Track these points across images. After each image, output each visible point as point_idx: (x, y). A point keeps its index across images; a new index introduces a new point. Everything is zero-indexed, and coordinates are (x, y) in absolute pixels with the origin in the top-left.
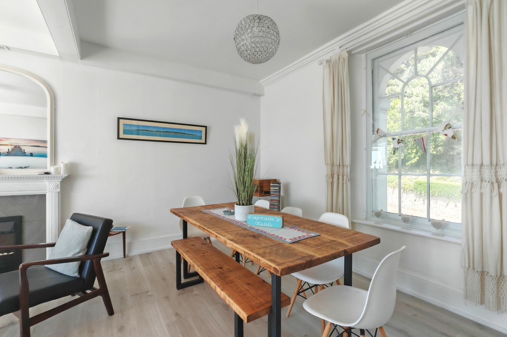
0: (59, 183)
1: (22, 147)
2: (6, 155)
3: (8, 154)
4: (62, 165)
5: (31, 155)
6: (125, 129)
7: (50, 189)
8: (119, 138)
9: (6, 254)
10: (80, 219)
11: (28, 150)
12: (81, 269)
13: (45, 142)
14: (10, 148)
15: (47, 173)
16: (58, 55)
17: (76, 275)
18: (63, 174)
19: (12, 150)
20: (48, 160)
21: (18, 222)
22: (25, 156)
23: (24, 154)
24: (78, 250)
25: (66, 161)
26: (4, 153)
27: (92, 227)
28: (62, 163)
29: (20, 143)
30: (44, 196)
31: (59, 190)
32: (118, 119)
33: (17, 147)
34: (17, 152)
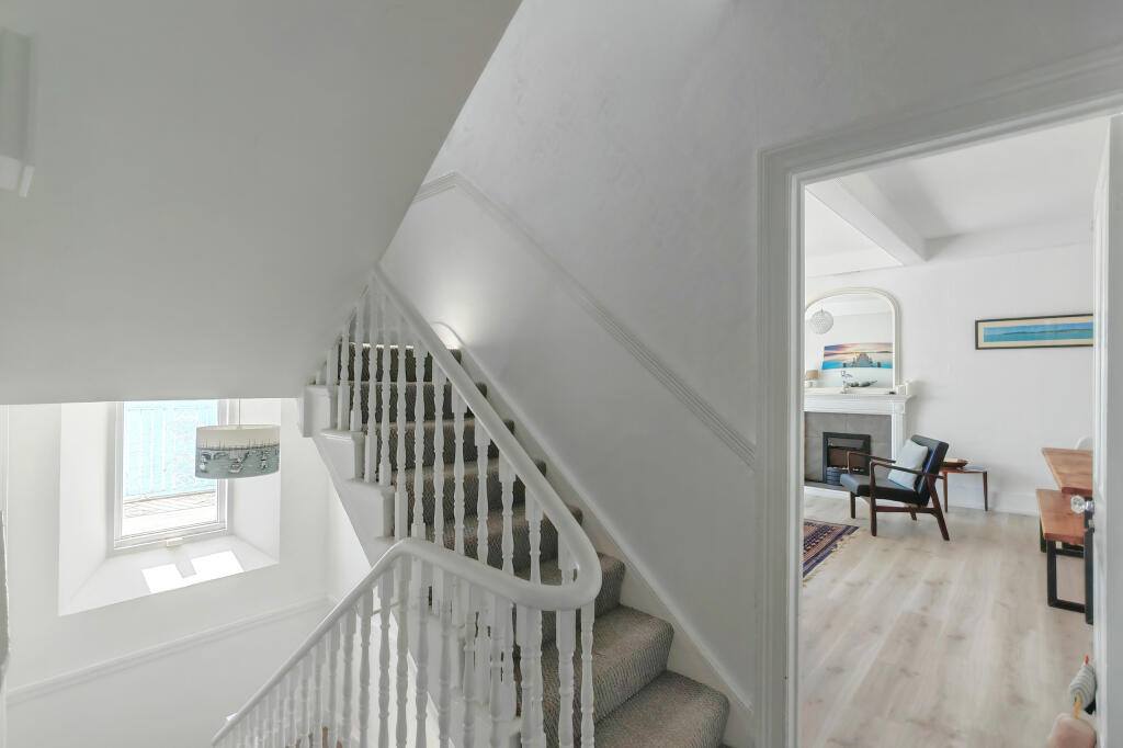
0: (904, 404)
1: (868, 354)
2: (852, 367)
3: (854, 365)
4: (906, 384)
5: (879, 365)
6: (987, 334)
7: (895, 409)
8: (977, 348)
10: (918, 441)
11: (875, 358)
12: (917, 483)
14: (856, 356)
15: (893, 393)
18: (908, 394)
19: (858, 359)
21: (867, 440)
22: (873, 366)
23: (870, 364)
24: (914, 465)
25: (912, 379)
26: (849, 364)
27: (927, 447)
28: (908, 381)
29: (866, 349)
30: (890, 416)
31: (904, 412)
32: (977, 322)
33: (863, 355)
34: (863, 361)
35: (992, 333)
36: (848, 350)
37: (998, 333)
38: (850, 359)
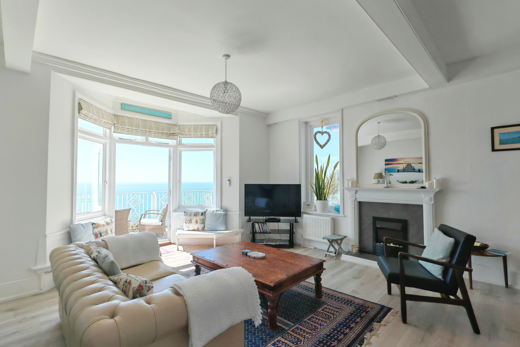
0: (433, 196)
1: (412, 164)
2: (402, 172)
3: (404, 170)
4: (435, 181)
5: (419, 171)
6: (502, 138)
7: (426, 200)
8: (493, 150)
9: (398, 246)
10: (446, 230)
11: (417, 167)
12: (445, 273)
13: (421, 158)
14: (405, 165)
15: (423, 188)
16: (428, 87)
17: (440, 277)
18: (436, 189)
19: (406, 167)
20: (424, 174)
21: (405, 224)
22: (415, 172)
23: (414, 170)
24: (441, 256)
25: (438, 177)
26: (401, 170)
27: (453, 239)
28: (435, 179)
29: (411, 161)
30: (422, 206)
31: (432, 202)
32: (493, 129)
33: (409, 165)
34: (409, 168)
35: (506, 137)
36: (400, 162)
37: (512, 136)
38: (401, 167)
